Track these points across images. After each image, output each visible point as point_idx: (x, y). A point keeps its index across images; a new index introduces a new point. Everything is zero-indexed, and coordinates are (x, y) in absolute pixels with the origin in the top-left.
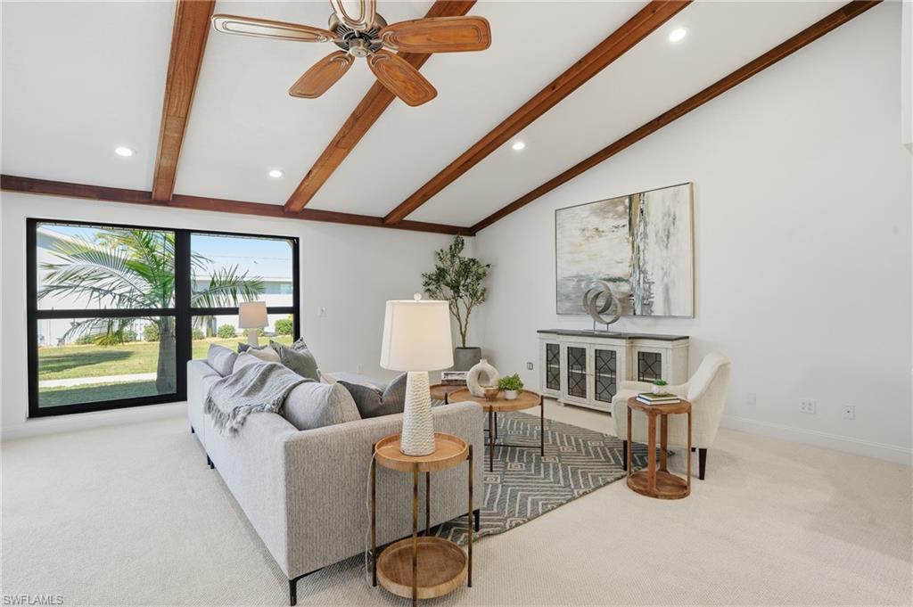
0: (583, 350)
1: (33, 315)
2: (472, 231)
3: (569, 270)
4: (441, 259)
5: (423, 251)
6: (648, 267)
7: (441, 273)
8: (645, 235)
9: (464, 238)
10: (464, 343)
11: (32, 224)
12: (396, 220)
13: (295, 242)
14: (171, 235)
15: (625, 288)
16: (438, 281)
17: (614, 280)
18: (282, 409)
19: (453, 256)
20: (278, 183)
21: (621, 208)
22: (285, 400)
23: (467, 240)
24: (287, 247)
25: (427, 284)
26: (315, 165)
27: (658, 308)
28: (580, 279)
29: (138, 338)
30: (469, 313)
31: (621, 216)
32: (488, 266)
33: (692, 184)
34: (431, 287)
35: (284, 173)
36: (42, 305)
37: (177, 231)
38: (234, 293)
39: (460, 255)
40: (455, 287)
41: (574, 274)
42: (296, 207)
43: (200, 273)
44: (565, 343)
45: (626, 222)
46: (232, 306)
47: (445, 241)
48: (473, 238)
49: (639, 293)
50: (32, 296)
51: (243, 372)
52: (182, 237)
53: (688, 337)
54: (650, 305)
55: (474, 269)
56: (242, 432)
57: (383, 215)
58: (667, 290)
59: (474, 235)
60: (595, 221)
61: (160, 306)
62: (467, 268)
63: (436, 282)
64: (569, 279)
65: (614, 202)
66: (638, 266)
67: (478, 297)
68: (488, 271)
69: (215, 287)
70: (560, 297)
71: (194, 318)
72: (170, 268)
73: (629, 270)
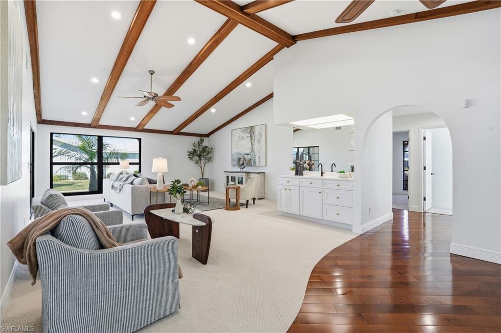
0: (235, 177)
1: (52, 164)
2: (207, 136)
3: (235, 151)
4: (195, 146)
5: (188, 143)
6: (255, 150)
7: (195, 151)
8: (254, 140)
9: (204, 138)
10: (203, 176)
11: (52, 134)
12: (177, 132)
13: (140, 140)
14: (97, 138)
15: (249, 157)
16: (193, 154)
17: (247, 154)
18: (132, 183)
19: (199, 145)
20: (134, 121)
21: (248, 131)
22: (132, 181)
23: (205, 139)
24: (137, 142)
25: (189, 155)
26: (146, 116)
27: (257, 164)
28: (238, 154)
29: (69, 178)
30: (205, 166)
31: (248, 133)
32: (212, 149)
33: (266, 125)
34: (191, 156)
35: (136, 119)
36: (55, 160)
37: (98, 136)
38: (117, 158)
39: (202, 144)
40: (200, 156)
41: (236, 152)
42: (140, 128)
43: (106, 151)
44: (230, 175)
45: (250, 135)
46: (117, 162)
47: (196, 139)
48: (208, 138)
49: (253, 158)
50: (51, 157)
51: (122, 178)
52: (100, 138)
53: (264, 173)
54: (255, 162)
55: (207, 149)
56: (122, 190)
57: (172, 130)
58: (259, 157)
59: (208, 137)
60: (242, 134)
61: (90, 162)
62: (205, 149)
63: (192, 154)
64: (235, 154)
65: (247, 128)
66: (252, 150)
67: (210, 160)
68: (212, 150)
69: (111, 154)
70: (233, 160)
71: (104, 166)
72: (95, 148)
73: (250, 151)
